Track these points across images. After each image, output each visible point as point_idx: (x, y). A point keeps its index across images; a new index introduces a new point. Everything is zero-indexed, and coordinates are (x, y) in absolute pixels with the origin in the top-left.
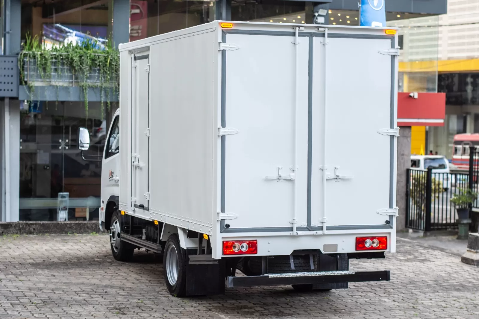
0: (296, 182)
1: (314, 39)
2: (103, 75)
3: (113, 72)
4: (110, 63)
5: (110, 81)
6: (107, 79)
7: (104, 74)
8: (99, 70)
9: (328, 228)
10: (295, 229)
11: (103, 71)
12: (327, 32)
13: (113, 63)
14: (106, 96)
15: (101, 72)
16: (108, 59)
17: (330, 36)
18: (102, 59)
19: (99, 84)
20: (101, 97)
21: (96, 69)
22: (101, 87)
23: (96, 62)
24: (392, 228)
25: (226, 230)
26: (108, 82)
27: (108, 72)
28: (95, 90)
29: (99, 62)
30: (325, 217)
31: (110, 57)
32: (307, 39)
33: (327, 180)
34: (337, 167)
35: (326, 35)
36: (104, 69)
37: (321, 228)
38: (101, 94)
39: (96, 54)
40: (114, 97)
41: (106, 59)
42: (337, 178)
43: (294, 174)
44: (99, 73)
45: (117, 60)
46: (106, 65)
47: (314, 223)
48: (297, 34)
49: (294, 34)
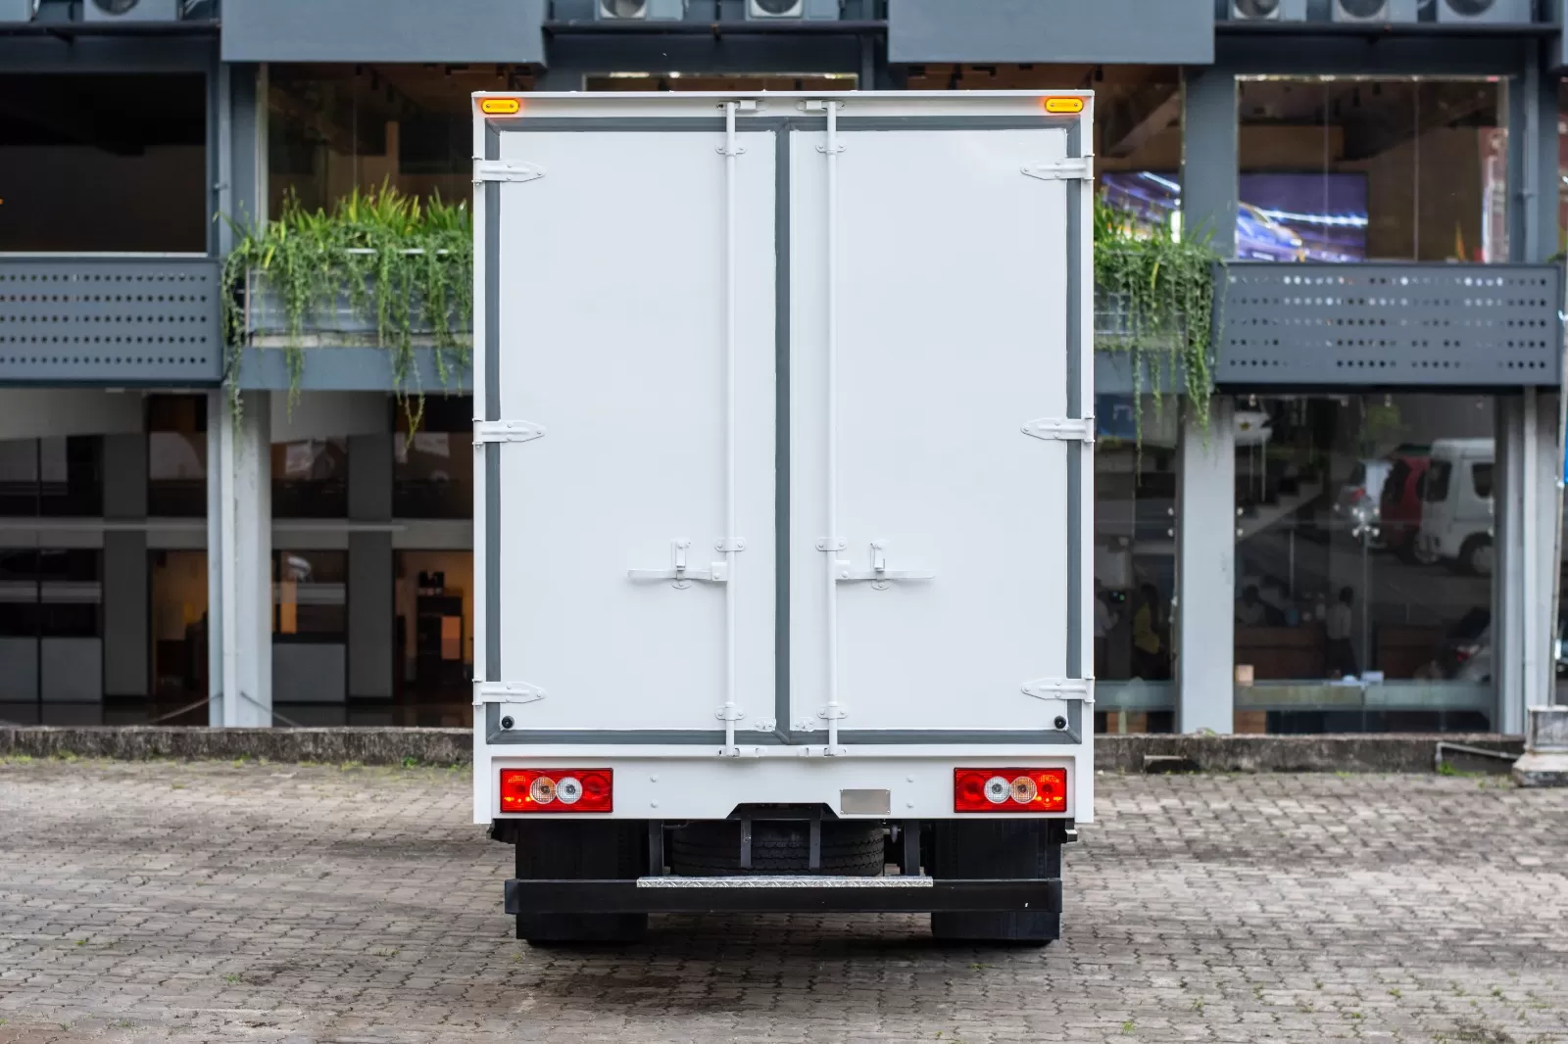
0: (731, 587)
1: (795, 136)
2: (1138, 312)
3: (1170, 304)
4: (1160, 279)
5: (1162, 332)
6: (1152, 325)
7: (1142, 311)
8: (1126, 299)
9: (846, 738)
10: (730, 738)
11: (1137, 300)
12: (833, 112)
13: (1168, 277)
14: (1150, 376)
15: (1131, 304)
16: (1152, 264)
17: (844, 124)
18: (1135, 266)
19: (1127, 341)
20: (1134, 379)
21: (1116, 295)
22: (1134, 348)
23: (1117, 276)
24: (1077, 742)
25: (506, 734)
26: (1154, 334)
27: (1154, 305)
28: (1115, 358)
29: (1127, 275)
30: (834, 703)
31: (1159, 258)
32: (769, 138)
33: (839, 582)
34: (877, 542)
35: (832, 124)
36: (1141, 296)
37: (822, 737)
38: (1134, 371)
39: (1119, 252)
40: (1173, 380)
41: (1148, 264)
42: (878, 577)
43: (723, 564)
44: (1124, 308)
45: (1181, 266)
46: (1148, 284)
47: (801, 720)
48: (731, 124)
49: (720, 125)
